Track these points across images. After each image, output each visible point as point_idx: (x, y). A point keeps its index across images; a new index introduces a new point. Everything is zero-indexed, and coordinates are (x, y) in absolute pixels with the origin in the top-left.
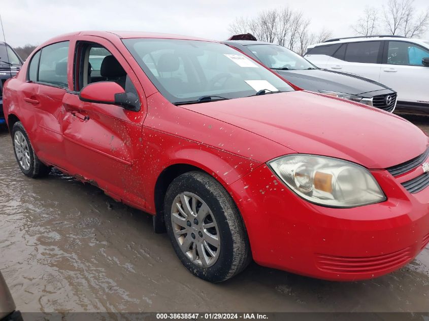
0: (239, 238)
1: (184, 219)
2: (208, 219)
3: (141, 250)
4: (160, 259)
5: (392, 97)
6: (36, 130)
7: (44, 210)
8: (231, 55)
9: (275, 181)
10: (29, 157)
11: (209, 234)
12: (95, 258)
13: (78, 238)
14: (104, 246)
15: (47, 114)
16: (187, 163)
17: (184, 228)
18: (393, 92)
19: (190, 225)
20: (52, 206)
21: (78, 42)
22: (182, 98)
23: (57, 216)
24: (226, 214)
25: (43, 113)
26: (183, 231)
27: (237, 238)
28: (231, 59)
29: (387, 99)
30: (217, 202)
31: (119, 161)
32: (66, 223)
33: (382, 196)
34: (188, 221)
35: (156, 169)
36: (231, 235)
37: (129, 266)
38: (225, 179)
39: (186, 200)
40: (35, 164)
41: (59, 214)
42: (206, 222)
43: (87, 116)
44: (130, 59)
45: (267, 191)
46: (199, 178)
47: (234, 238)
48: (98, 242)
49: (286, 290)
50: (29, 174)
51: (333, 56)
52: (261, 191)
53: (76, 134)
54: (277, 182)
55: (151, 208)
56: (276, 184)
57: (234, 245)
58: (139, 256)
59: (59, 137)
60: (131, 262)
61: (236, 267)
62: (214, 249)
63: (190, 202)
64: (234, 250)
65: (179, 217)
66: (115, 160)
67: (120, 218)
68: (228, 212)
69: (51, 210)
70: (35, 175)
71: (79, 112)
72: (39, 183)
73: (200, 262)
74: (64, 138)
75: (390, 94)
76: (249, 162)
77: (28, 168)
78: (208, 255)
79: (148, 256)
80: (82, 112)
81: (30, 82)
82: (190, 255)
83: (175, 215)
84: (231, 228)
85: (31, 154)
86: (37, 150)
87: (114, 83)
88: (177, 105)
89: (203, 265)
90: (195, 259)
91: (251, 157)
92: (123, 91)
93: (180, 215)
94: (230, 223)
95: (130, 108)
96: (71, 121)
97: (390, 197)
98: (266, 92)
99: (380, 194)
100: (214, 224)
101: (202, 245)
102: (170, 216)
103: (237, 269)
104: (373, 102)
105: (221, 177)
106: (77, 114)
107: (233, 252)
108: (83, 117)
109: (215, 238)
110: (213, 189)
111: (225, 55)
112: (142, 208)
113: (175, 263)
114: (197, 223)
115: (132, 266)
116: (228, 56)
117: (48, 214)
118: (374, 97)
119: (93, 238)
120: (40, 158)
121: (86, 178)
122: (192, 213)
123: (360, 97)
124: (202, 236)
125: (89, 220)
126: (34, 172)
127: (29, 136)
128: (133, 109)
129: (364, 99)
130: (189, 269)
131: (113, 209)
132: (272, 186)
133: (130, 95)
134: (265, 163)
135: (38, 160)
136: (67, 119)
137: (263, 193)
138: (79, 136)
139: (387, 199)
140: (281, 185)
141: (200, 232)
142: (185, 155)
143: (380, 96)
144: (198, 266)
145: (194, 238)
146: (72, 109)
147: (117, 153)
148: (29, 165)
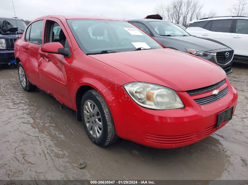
0: (111, 124)
1: (88, 114)
2: (98, 114)
3: (70, 129)
4: (79, 134)
5: (230, 53)
6: (28, 66)
7: (29, 107)
8: (128, 28)
9: (126, 95)
10: (25, 80)
11: (98, 122)
12: (46, 132)
13: (41, 122)
14: (52, 126)
15: (33, 59)
16: (88, 85)
17: (89, 119)
18: (231, 50)
19: (91, 117)
20: (33, 106)
21: (47, 20)
22: (91, 51)
23: (33, 111)
24: (104, 111)
25: (31, 57)
26: (89, 120)
27: (109, 124)
28: (127, 30)
29: (226, 54)
30: (101, 106)
31: (61, 83)
32: (37, 114)
33: (183, 106)
34: (90, 115)
35: (76, 87)
36: (107, 122)
37: (62, 136)
38: (104, 94)
39: (89, 104)
40: (28, 84)
41: (35, 110)
42: (97, 116)
43: (50, 60)
44: (69, 30)
45: (122, 100)
46: (94, 93)
47: (108, 124)
48: (50, 124)
49: (137, 153)
50: (25, 89)
51: (204, 28)
52: (120, 100)
53: (44, 69)
54: (127, 96)
55: (75, 108)
56: (126, 97)
57: (108, 127)
58: (68, 132)
59: (37, 70)
60: (64, 135)
61: (110, 139)
62: (100, 129)
63: (91, 105)
64: (108, 130)
65: (87, 113)
66: (59, 82)
67: (65, 113)
68: (106, 111)
69: (32, 107)
70: (28, 90)
71: (46, 58)
72: (30, 94)
73: (95, 136)
74: (39, 71)
75: (228, 51)
76: (115, 85)
77: (25, 86)
78: (99, 132)
79: (73, 132)
80: (47, 57)
81: (26, 41)
82: (91, 132)
83: (85, 112)
84: (107, 118)
85: (26, 79)
86: (29, 77)
87: (59, 43)
88: (87, 55)
89: (96, 138)
90: (93, 134)
91: (116, 82)
92: (63, 47)
93: (87, 112)
94: (106, 116)
95: (66, 56)
96: (42, 62)
97: (187, 106)
98: (142, 49)
99: (181, 104)
100: (100, 117)
101: (96, 127)
102: (83, 112)
103: (111, 139)
104: (216, 55)
105: (102, 92)
106: (45, 58)
107: (107, 130)
108: (48, 60)
109: (100, 123)
110: (99, 98)
111: (124, 28)
112: (71, 108)
113: (85, 137)
114: (94, 116)
115: (64, 136)
116: (126, 29)
117: (30, 109)
118: (217, 53)
119: (48, 122)
120: (30, 81)
121: (48, 92)
122: (92, 111)
123: (208, 52)
124: (96, 123)
125: (49, 113)
126: (28, 88)
127: (25, 70)
128: (67, 57)
129: (211, 54)
130: (90, 139)
131: (62, 109)
132: (125, 98)
133: (67, 49)
134: (122, 86)
135: (29, 82)
136: (40, 61)
137: (121, 101)
138: (45, 70)
139: (185, 107)
140: (129, 97)
141: (95, 120)
142: (87, 80)
143: (222, 52)
144: (94, 138)
145: (93, 123)
146: (43, 56)
147: (60, 80)
148: (25, 84)
